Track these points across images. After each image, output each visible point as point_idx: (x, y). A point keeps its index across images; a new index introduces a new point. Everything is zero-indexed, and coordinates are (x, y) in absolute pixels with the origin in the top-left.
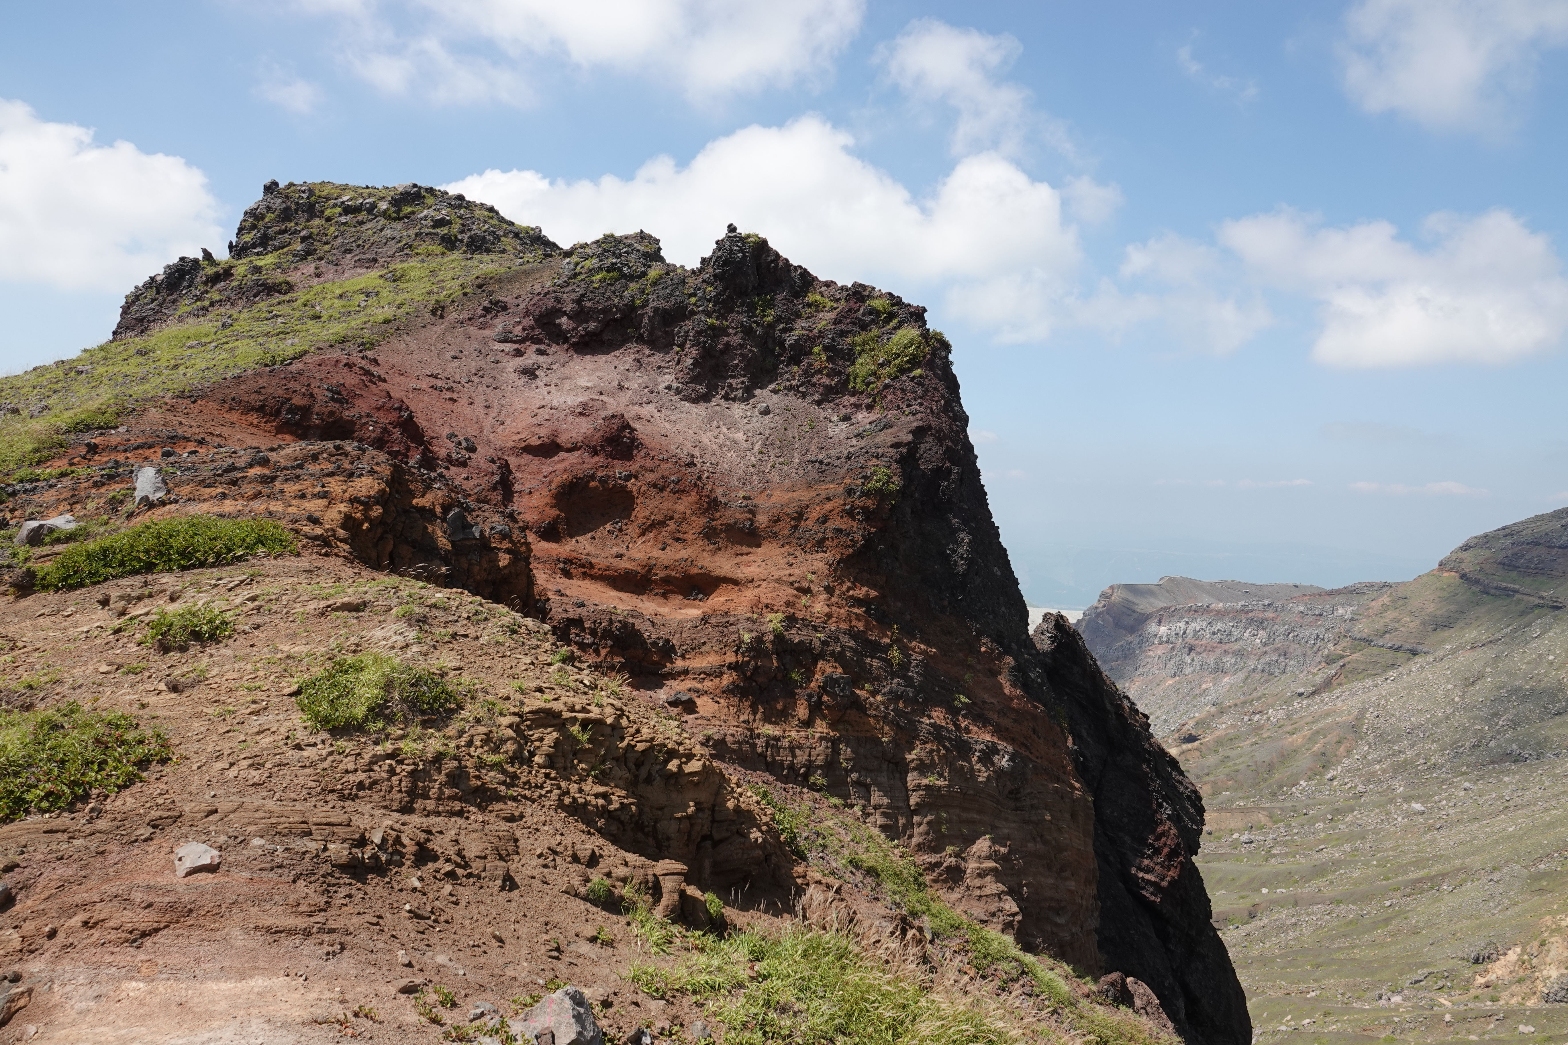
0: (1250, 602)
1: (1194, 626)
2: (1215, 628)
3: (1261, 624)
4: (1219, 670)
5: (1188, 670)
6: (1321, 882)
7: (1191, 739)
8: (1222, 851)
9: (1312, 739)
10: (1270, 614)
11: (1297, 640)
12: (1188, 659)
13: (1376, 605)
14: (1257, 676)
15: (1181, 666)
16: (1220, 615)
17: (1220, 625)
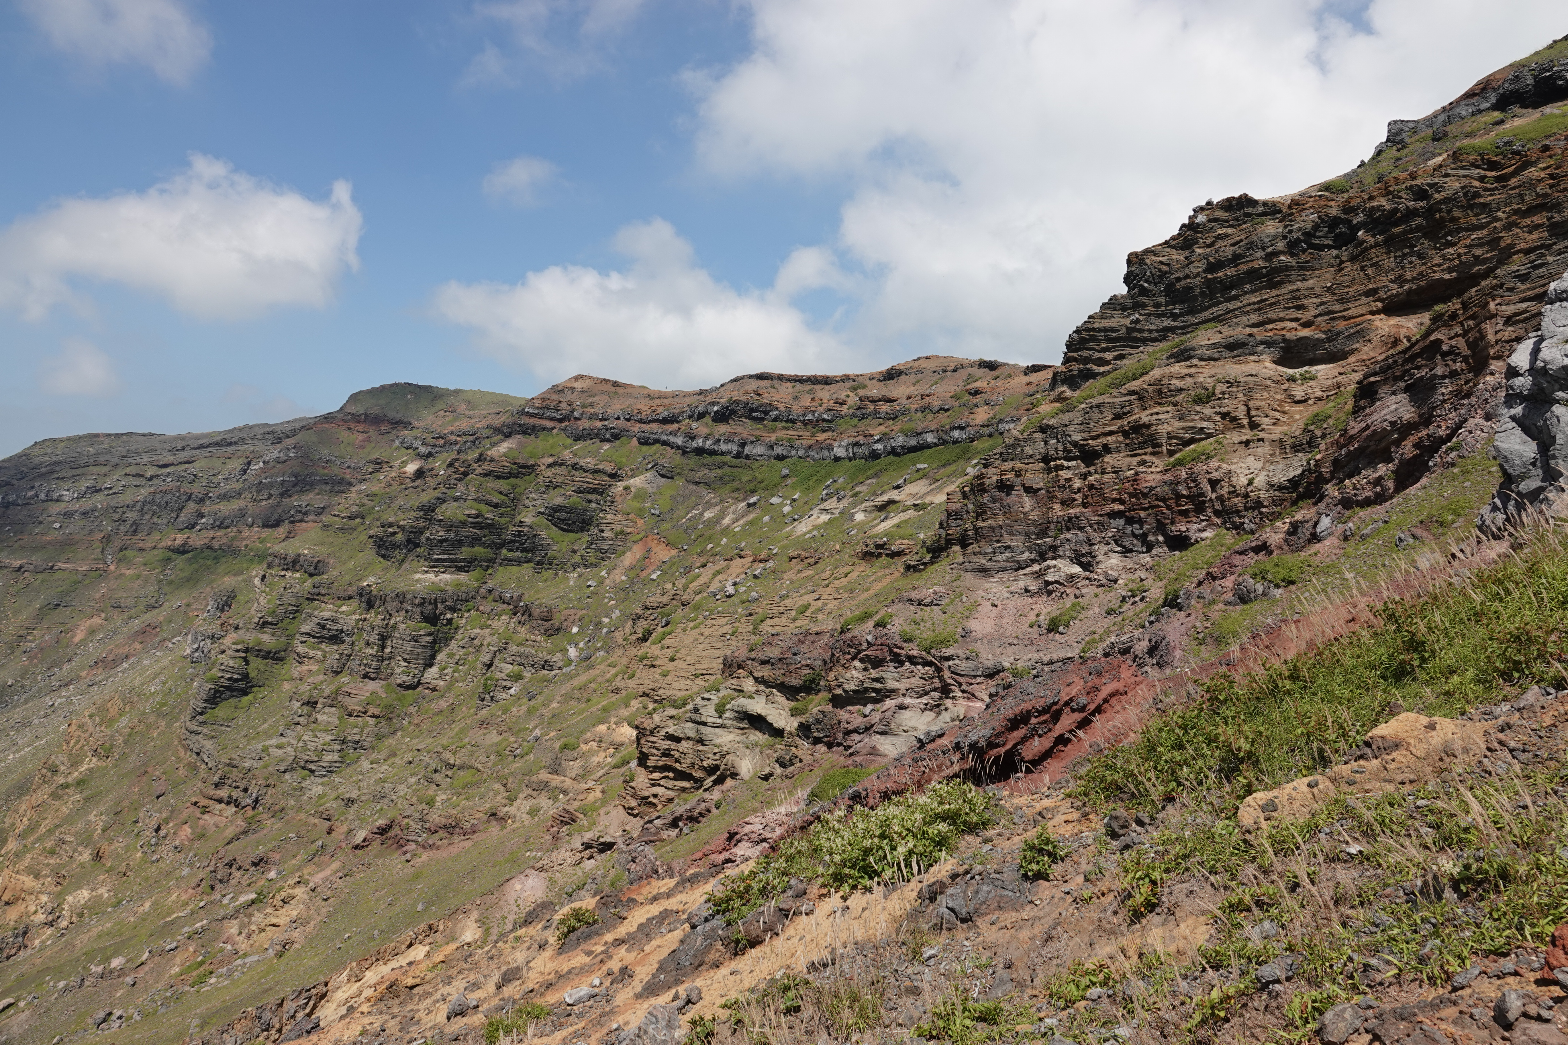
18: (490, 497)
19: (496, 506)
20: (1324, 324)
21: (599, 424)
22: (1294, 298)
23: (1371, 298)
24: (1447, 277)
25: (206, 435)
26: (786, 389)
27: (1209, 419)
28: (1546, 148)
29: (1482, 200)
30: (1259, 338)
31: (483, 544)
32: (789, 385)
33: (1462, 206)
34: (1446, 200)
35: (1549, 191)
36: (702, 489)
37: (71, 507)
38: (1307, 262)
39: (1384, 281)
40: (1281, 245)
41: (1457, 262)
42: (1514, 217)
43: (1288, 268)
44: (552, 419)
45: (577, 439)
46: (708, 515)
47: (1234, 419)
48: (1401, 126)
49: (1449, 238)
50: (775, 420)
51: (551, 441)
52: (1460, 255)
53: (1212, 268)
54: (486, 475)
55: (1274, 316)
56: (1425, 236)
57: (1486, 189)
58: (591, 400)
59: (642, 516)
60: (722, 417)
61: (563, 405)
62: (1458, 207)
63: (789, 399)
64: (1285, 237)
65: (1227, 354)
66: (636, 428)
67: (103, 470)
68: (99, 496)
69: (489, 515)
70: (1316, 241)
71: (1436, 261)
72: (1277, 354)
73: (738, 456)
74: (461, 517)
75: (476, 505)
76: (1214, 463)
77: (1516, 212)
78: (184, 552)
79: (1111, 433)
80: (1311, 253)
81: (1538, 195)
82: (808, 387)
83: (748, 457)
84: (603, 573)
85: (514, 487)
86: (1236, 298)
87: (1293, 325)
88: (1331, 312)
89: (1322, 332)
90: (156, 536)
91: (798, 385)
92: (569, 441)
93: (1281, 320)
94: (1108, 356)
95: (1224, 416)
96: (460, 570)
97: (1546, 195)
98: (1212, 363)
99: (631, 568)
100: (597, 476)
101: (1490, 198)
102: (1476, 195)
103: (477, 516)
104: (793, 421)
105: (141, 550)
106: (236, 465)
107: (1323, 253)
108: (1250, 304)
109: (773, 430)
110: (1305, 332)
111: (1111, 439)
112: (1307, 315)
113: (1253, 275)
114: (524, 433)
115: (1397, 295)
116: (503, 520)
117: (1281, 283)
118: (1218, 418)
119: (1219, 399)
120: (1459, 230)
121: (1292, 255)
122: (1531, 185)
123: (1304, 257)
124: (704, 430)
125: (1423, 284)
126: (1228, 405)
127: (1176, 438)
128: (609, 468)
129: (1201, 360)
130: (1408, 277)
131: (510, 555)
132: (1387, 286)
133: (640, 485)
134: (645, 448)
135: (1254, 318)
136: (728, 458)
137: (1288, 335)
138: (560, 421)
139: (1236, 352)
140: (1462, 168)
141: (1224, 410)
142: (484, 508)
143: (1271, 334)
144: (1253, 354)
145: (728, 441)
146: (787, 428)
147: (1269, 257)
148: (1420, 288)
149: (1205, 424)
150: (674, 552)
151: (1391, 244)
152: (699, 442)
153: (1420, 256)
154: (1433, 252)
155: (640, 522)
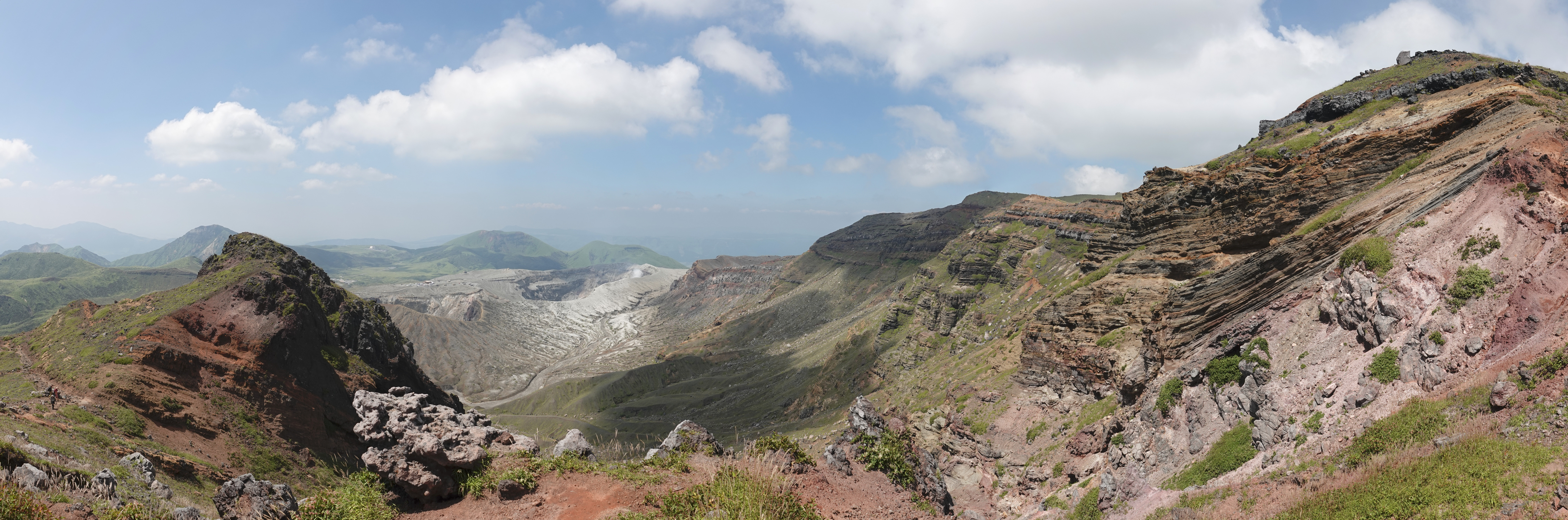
0: (746, 266)
1: (726, 276)
2: (733, 277)
3: (750, 274)
4: (735, 294)
5: (724, 294)
6: (750, 380)
7: (719, 324)
8: (720, 370)
9: (759, 321)
10: (753, 271)
11: (763, 280)
12: (723, 290)
13: (788, 265)
14: (748, 295)
15: (721, 293)
16: (735, 271)
17: (735, 276)
18: (987, 252)
19: (989, 255)
20: (1192, 256)
21: (1035, 218)
22: (1177, 237)
23: (1215, 243)
24: (1250, 234)
25: (918, 213)
26: (1103, 207)
27: (1121, 315)
28: (1300, 158)
29: (1265, 189)
30: (1157, 262)
31: (982, 273)
32: (1105, 205)
33: (1255, 192)
34: (1245, 187)
35: (1299, 187)
36: (1060, 255)
37: (872, 241)
38: (1190, 214)
39: (1220, 233)
40: (1175, 202)
41: (1254, 226)
42: (1281, 202)
43: (1178, 217)
44: (1018, 215)
45: (1027, 224)
46: (1060, 269)
47: (1134, 317)
48: (1266, 124)
49: (1251, 210)
50: (1096, 222)
51: (1017, 225)
52: (1256, 222)
53: (1146, 211)
54: (986, 242)
55: (1166, 249)
56: (1239, 207)
57: (1268, 181)
58: (1035, 206)
59: (1032, 268)
60: (1074, 220)
61: (1023, 209)
62: (1252, 192)
63: (1103, 212)
64: (1177, 198)
65: (1140, 271)
66: (1049, 221)
67: (882, 227)
68: (881, 238)
69: (985, 260)
70: (1195, 201)
71: (1245, 224)
72: (1168, 272)
73: (1078, 239)
74: (972, 261)
75: (980, 255)
76: (1113, 349)
77: (1282, 198)
78: (906, 260)
79: (1079, 314)
80: (1192, 208)
81: (1293, 189)
82: (1112, 206)
83: (1082, 240)
84: (1009, 297)
85: (999, 246)
86: (1155, 231)
87: (1176, 255)
88: (1196, 248)
89: (1192, 260)
90: (897, 253)
91: (1109, 205)
92: (1024, 225)
93: (1170, 251)
94: (1101, 257)
95: (1130, 314)
96: (971, 284)
97: (1297, 189)
98: (1132, 276)
99: (1022, 294)
100: (1029, 243)
101: (1270, 187)
102: (1262, 185)
103: (980, 260)
104: (1103, 223)
105: (892, 259)
106: (925, 225)
107: (1200, 208)
108: (1159, 238)
109: (1094, 227)
110: (1183, 260)
111: (1078, 318)
112: (1183, 249)
113: (1163, 218)
114: (1006, 221)
115: (1227, 242)
116: (992, 262)
117: (1175, 226)
118: (1126, 315)
119: (1127, 303)
120: (1255, 206)
121: (1181, 209)
122: (1289, 181)
123: (1188, 211)
124: (1066, 226)
125: (1239, 237)
126: (1132, 308)
127: (1105, 325)
128: (1033, 239)
129: (1126, 273)
130: (1231, 232)
131: (992, 278)
132: (1221, 236)
133: (1035, 252)
134: (1051, 230)
135: (1158, 247)
136: (1074, 240)
137: (1173, 262)
138: (1022, 216)
139: (1143, 271)
140: (1257, 166)
141: (1129, 310)
142: (984, 256)
143: (1163, 260)
144: (1153, 272)
145: (1074, 232)
146: (1100, 227)
147: (1171, 208)
148: (1238, 239)
149: (1119, 318)
150: (1041, 287)
151: (1225, 209)
152: (1062, 232)
153: (1238, 220)
154: (1244, 218)
155: (1031, 271)
